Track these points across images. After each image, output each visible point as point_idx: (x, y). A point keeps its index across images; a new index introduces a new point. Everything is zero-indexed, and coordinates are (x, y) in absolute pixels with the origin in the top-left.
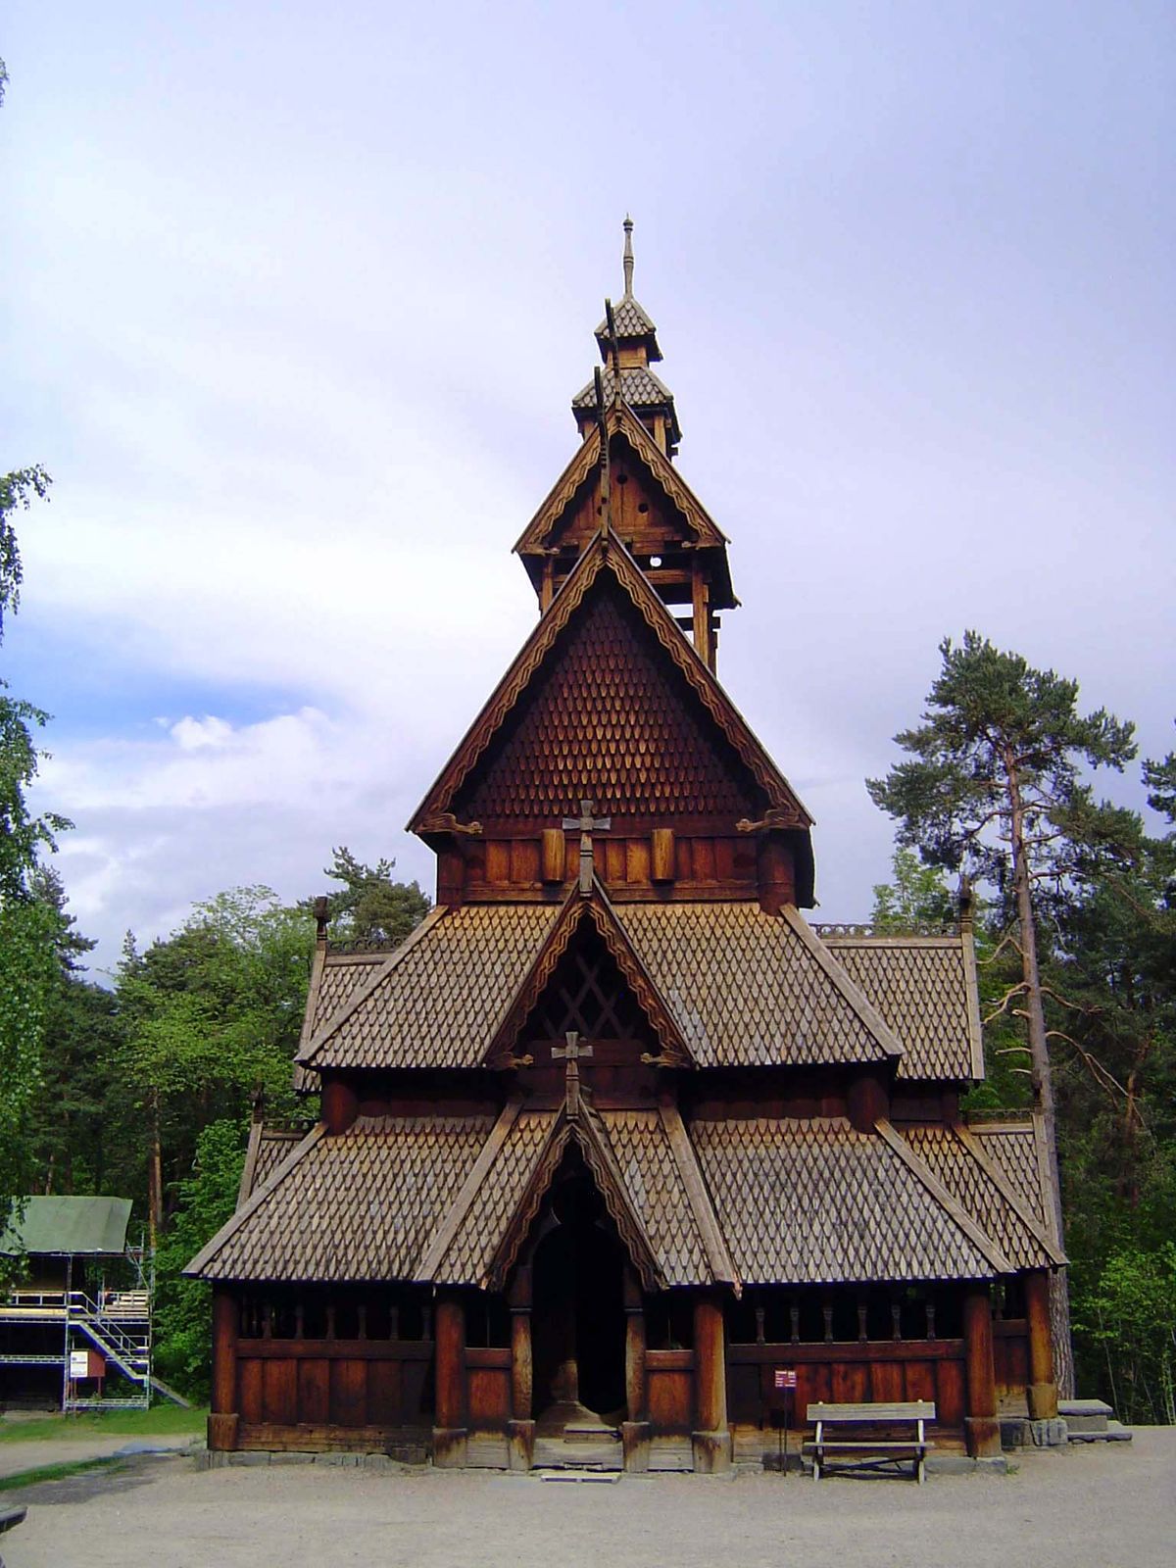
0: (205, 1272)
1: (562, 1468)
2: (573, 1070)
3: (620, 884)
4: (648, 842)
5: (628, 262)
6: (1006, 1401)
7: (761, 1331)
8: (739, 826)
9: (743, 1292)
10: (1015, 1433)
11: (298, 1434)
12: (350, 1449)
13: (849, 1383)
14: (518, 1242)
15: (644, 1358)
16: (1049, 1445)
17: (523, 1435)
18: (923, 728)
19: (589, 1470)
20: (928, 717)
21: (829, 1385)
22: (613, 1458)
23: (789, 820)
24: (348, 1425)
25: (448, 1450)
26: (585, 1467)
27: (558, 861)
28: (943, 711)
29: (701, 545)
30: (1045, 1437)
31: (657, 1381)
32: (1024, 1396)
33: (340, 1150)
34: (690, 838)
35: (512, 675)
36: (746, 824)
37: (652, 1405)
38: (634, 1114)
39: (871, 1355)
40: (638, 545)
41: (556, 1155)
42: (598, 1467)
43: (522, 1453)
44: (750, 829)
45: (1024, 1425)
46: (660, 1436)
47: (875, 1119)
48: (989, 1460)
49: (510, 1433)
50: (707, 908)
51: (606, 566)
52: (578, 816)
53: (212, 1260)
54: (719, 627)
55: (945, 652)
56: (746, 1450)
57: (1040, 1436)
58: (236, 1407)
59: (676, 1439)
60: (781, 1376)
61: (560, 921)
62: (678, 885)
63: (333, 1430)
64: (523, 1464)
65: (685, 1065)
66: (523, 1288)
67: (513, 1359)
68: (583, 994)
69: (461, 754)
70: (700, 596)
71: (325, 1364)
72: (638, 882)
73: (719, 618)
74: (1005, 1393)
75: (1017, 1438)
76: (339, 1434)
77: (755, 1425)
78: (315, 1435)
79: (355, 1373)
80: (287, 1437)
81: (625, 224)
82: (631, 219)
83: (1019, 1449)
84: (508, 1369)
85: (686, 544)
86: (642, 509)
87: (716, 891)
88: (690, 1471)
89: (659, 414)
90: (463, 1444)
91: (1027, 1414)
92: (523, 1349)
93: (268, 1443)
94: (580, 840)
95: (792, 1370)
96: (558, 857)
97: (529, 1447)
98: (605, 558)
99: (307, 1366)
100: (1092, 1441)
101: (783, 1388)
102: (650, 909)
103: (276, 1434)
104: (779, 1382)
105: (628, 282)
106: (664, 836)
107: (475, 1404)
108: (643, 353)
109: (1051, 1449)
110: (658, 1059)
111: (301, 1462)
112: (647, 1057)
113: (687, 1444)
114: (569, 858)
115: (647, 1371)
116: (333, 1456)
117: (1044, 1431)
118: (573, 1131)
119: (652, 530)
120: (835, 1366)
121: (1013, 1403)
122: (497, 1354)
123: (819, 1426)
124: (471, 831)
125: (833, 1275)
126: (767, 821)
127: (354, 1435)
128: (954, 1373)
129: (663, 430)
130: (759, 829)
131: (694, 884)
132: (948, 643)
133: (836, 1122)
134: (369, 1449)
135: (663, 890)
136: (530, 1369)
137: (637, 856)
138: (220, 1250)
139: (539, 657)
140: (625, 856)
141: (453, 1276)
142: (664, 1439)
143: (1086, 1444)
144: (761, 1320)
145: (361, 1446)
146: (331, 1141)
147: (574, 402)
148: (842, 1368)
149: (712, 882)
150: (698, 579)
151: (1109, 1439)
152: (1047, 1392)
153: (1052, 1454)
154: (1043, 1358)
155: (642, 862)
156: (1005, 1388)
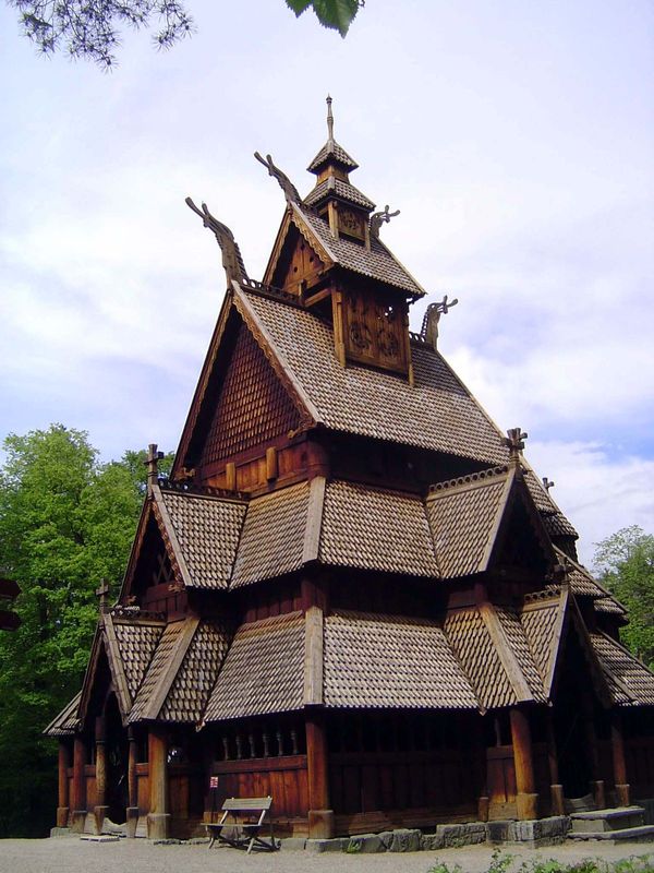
3: (256, 487)
4: (264, 458)
5: (330, 120)
7: (226, 753)
8: (289, 435)
10: (502, 830)
13: (261, 785)
15: (134, 768)
16: (523, 841)
17: (97, 814)
21: (253, 787)
23: (308, 424)
27: (231, 481)
29: (326, 270)
30: (519, 835)
31: (140, 783)
34: (281, 450)
36: (292, 433)
37: (139, 797)
38: (178, 623)
41: (98, 651)
44: (293, 436)
45: (508, 824)
46: (141, 816)
47: (309, 607)
48: (312, 841)
49: (94, 813)
50: (286, 490)
57: (516, 833)
61: (143, 516)
62: (278, 480)
65: (184, 589)
66: (98, 729)
67: (96, 771)
70: (335, 300)
72: (263, 483)
74: (505, 801)
75: (504, 835)
81: (327, 100)
84: (94, 776)
89: (329, 201)
91: (516, 817)
92: (98, 764)
96: (231, 478)
100: (587, 840)
101: (213, 788)
102: (264, 498)
104: (211, 784)
106: (270, 452)
108: (333, 171)
110: (174, 588)
112: (170, 588)
114: (237, 478)
115: (137, 776)
117: (518, 830)
118: (103, 635)
120: (255, 774)
121: (510, 809)
122: (91, 768)
124: (191, 475)
126: (299, 428)
129: (332, 209)
130: (297, 434)
131: (285, 477)
136: (102, 776)
137: (261, 467)
140: (258, 470)
142: (142, 818)
143: (582, 842)
144: (226, 745)
148: (258, 776)
149: (293, 474)
150: (333, 291)
151: (599, 839)
152: (523, 800)
153: (523, 847)
154: (521, 774)
155: (264, 470)
156: (504, 797)
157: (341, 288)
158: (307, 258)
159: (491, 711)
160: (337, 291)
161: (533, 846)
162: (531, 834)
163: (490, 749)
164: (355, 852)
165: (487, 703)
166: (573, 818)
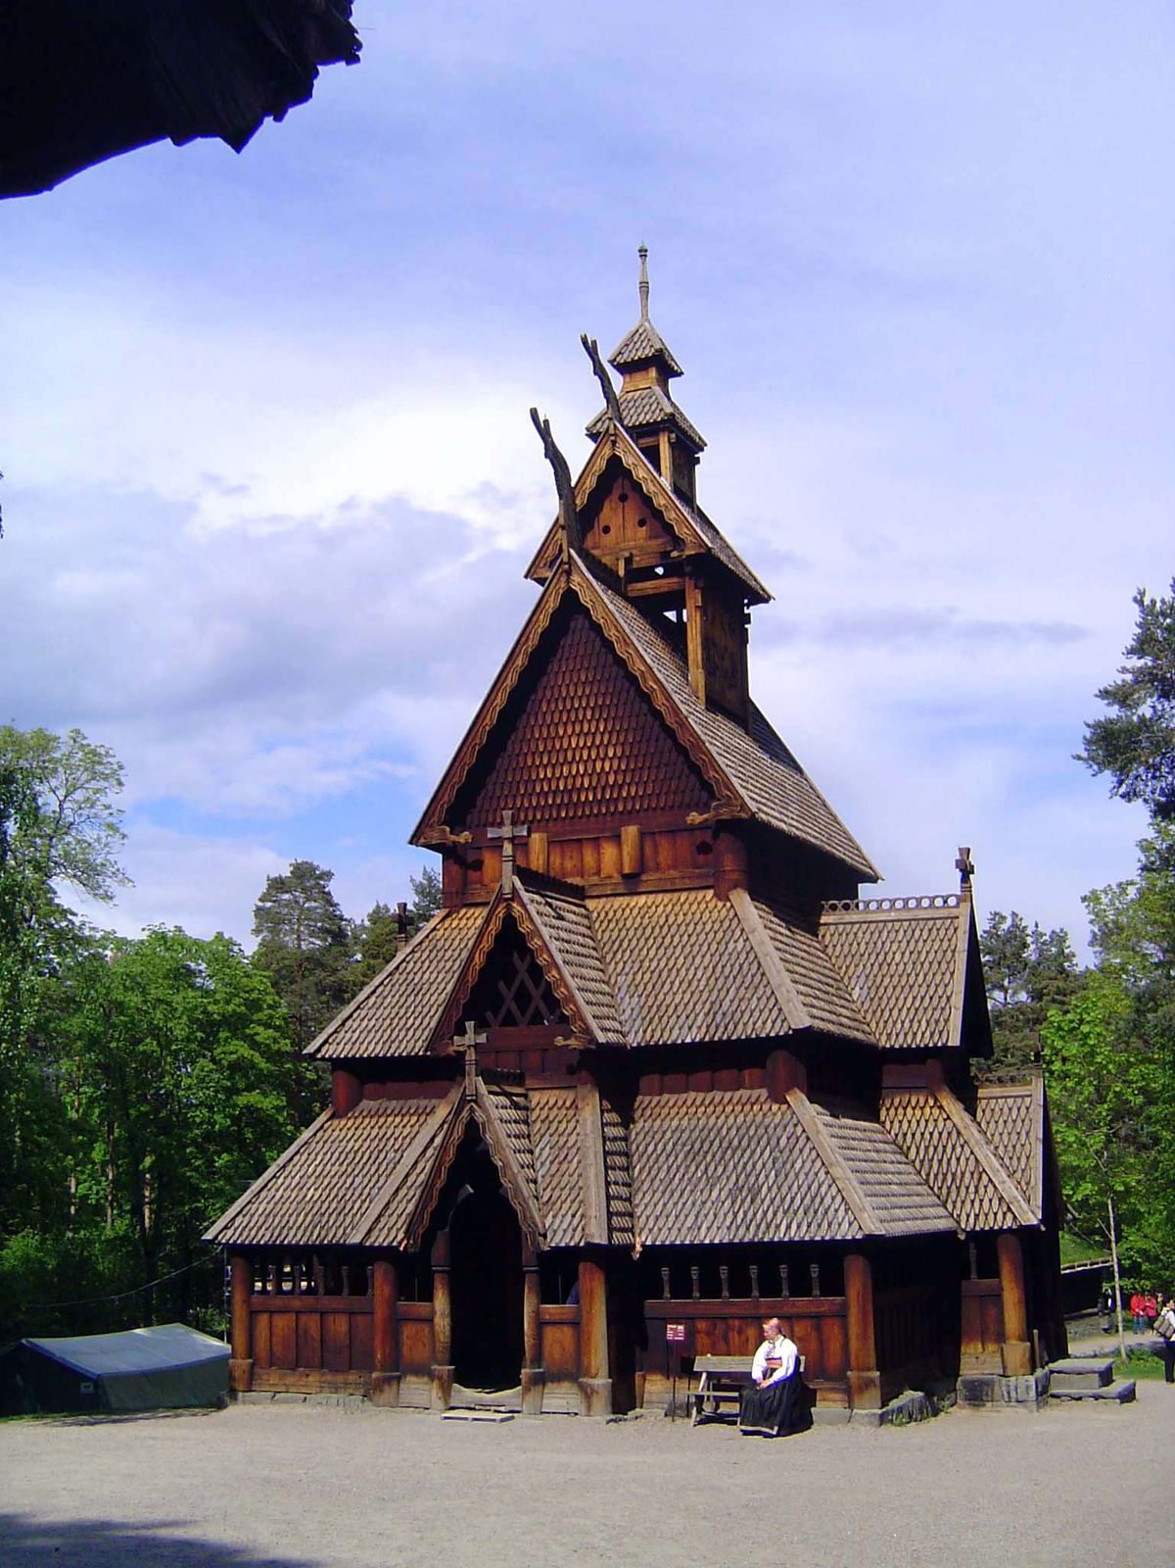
0: (220, 1237)
1: (474, 1409)
2: (471, 1055)
3: (595, 879)
4: (617, 838)
5: (644, 287)
6: (982, 1358)
7: (667, 1289)
8: (689, 819)
9: (641, 1253)
10: (985, 1388)
11: (296, 1378)
12: (336, 1390)
13: (743, 1338)
14: (430, 1209)
15: (537, 1313)
16: (1018, 1402)
17: (440, 1378)
18: (1120, 683)
19: (496, 1411)
20: (1124, 670)
21: (726, 1339)
22: (514, 1401)
23: (733, 811)
24: (336, 1371)
25: (381, 1391)
26: (493, 1408)
27: (541, 862)
28: (1140, 663)
29: (688, 552)
30: (1013, 1394)
31: (551, 1334)
32: (999, 1355)
33: (341, 1129)
34: (654, 833)
35: (493, 697)
36: (694, 817)
37: (546, 1353)
38: (557, 1092)
39: (762, 1312)
40: (637, 559)
41: (459, 1132)
42: (502, 1409)
43: (440, 1395)
44: (698, 821)
45: (992, 1381)
46: (552, 1382)
47: (788, 1089)
48: (864, 1412)
49: (431, 1376)
50: (667, 897)
51: (570, 588)
52: (501, 824)
53: (226, 1227)
54: (749, 622)
55: (1140, 602)
56: (654, 1398)
57: (1009, 1393)
58: (250, 1352)
59: (566, 1384)
60: (671, 1329)
61: (487, 921)
62: (644, 877)
63: (323, 1374)
64: (439, 1404)
65: (593, 1047)
66: (440, 1249)
67: (433, 1312)
68: (517, 983)
69: (452, 772)
70: (693, 601)
71: (317, 1317)
72: (610, 877)
73: (749, 615)
74: (981, 1350)
75: (987, 1394)
76: (329, 1378)
77: (663, 1375)
78: (310, 1379)
79: (339, 1326)
80: (290, 1380)
81: (640, 251)
82: (647, 246)
83: (989, 1404)
84: (429, 1321)
85: (675, 554)
86: (642, 523)
87: (677, 881)
88: (576, 1414)
89: (663, 430)
90: (395, 1386)
91: (1001, 1372)
92: (441, 1302)
93: (274, 1385)
94: (502, 846)
95: (681, 1324)
96: (541, 857)
97: (446, 1392)
98: (568, 581)
99: (303, 1318)
100: (1080, 1399)
101: (674, 1341)
102: (618, 901)
103: (282, 1377)
104: (670, 1335)
105: (645, 306)
106: (630, 832)
107: (405, 1350)
108: (653, 373)
109: (1021, 1405)
110: (568, 1042)
111: (294, 1401)
112: (560, 1041)
113: (575, 1389)
114: (552, 859)
115: (540, 1324)
116: (319, 1397)
117: (1012, 1388)
118: (472, 1109)
119: (649, 543)
120: (730, 1321)
121: (988, 1360)
122: (422, 1307)
123: (704, 1376)
124: (462, 841)
125: (720, 1237)
126: (712, 813)
127: (340, 1378)
128: (836, 1330)
129: (667, 445)
130: (706, 820)
131: (658, 876)
132: (1142, 594)
133: (756, 1093)
134: (351, 1391)
135: (631, 883)
136: (447, 1321)
137: (609, 851)
138: (234, 1219)
139: (516, 677)
140: (599, 854)
141: (380, 1239)
142: (555, 1385)
143: (1073, 1402)
144: (666, 1278)
145: (345, 1389)
146: (336, 1122)
147: (587, 429)
148: (737, 1323)
149: (673, 873)
150: (689, 584)
151: (1097, 1397)
152: (1017, 1351)
153: (1021, 1410)
154: (1013, 1316)
155: (612, 858)
156: (980, 1346)
157: (701, 585)
158: (632, 517)
159: (973, 1235)
160: (696, 587)
161: (1035, 1407)
162: (1033, 1393)
163: (964, 1283)
164: (900, 1425)
165: (967, 1224)
166: (1052, 1372)
